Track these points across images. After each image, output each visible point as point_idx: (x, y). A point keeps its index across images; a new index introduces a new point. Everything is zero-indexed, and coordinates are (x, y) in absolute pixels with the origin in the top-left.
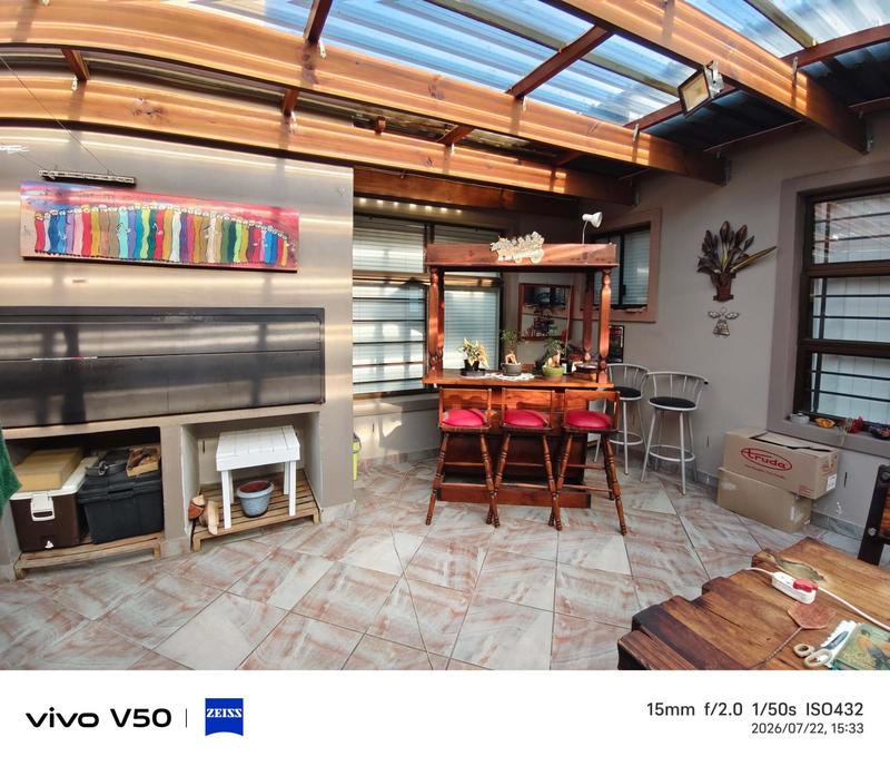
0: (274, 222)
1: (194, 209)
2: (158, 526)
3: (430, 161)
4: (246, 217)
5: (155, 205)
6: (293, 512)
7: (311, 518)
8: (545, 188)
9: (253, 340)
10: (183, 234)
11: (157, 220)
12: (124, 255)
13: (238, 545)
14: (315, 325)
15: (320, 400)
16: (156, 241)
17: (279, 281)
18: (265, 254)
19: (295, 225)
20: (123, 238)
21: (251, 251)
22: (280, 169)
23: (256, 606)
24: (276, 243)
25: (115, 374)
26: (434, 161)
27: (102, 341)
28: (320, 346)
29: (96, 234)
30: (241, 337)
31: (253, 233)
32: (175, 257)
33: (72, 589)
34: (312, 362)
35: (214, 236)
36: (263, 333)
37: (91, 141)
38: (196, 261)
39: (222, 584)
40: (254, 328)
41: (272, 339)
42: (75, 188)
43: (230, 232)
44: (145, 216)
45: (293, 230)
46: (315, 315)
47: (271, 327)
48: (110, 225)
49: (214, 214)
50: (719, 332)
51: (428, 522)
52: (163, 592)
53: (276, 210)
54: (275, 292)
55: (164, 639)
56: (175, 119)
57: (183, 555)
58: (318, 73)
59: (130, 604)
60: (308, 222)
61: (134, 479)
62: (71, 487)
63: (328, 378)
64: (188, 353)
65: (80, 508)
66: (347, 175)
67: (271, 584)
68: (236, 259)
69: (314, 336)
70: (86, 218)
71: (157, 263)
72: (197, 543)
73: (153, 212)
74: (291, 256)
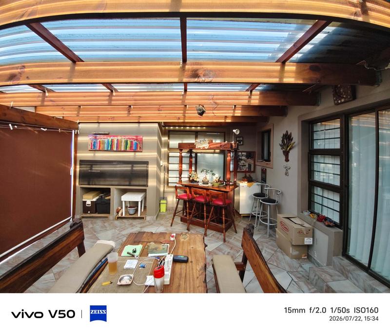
0: (137, 140)
1: (119, 138)
2: (108, 212)
3: (179, 119)
4: (130, 139)
5: (112, 138)
6: (139, 215)
7: (143, 218)
8: (223, 121)
9: (130, 168)
10: (117, 144)
11: (112, 141)
12: (106, 149)
13: (125, 221)
14: (146, 165)
15: (147, 186)
16: (112, 146)
17: (137, 154)
18: (134, 148)
19: (141, 140)
20: (106, 145)
21: (131, 147)
22: (139, 126)
23: (118, 232)
24: (137, 145)
25: (102, 175)
26: (181, 118)
27: (101, 167)
28: (147, 171)
29: (101, 145)
30: (128, 168)
31: (132, 143)
32: (115, 149)
33: (90, 222)
34: (145, 175)
35: (123, 144)
36: (132, 167)
37: (102, 125)
38: (119, 150)
39: (116, 227)
40: (130, 166)
41: (134, 168)
42: (98, 136)
43: (126, 142)
44: (110, 140)
45: (141, 141)
46: (146, 163)
47: (135, 165)
48: (104, 143)
49: (123, 139)
50: (286, 174)
51: (171, 226)
52: (105, 226)
53: (137, 137)
54: (137, 157)
55: (98, 233)
56: (116, 119)
57: (113, 220)
58: (131, 112)
59: (98, 227)
60: (145, 139)
61: (106, 200)
62: (94, 200)
63: (149, 180)
64: (116, 171)
65: (96, 204)
66: (157, 125)
67: (124, 229)
68: (128, 149)
69: (146, 168)
70: (100, 141)
71: (112, 150)
72: (116, 218)
73: (112, 139)
74: (140, 148)
